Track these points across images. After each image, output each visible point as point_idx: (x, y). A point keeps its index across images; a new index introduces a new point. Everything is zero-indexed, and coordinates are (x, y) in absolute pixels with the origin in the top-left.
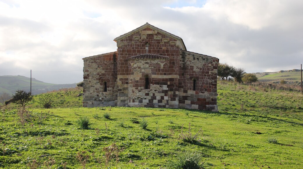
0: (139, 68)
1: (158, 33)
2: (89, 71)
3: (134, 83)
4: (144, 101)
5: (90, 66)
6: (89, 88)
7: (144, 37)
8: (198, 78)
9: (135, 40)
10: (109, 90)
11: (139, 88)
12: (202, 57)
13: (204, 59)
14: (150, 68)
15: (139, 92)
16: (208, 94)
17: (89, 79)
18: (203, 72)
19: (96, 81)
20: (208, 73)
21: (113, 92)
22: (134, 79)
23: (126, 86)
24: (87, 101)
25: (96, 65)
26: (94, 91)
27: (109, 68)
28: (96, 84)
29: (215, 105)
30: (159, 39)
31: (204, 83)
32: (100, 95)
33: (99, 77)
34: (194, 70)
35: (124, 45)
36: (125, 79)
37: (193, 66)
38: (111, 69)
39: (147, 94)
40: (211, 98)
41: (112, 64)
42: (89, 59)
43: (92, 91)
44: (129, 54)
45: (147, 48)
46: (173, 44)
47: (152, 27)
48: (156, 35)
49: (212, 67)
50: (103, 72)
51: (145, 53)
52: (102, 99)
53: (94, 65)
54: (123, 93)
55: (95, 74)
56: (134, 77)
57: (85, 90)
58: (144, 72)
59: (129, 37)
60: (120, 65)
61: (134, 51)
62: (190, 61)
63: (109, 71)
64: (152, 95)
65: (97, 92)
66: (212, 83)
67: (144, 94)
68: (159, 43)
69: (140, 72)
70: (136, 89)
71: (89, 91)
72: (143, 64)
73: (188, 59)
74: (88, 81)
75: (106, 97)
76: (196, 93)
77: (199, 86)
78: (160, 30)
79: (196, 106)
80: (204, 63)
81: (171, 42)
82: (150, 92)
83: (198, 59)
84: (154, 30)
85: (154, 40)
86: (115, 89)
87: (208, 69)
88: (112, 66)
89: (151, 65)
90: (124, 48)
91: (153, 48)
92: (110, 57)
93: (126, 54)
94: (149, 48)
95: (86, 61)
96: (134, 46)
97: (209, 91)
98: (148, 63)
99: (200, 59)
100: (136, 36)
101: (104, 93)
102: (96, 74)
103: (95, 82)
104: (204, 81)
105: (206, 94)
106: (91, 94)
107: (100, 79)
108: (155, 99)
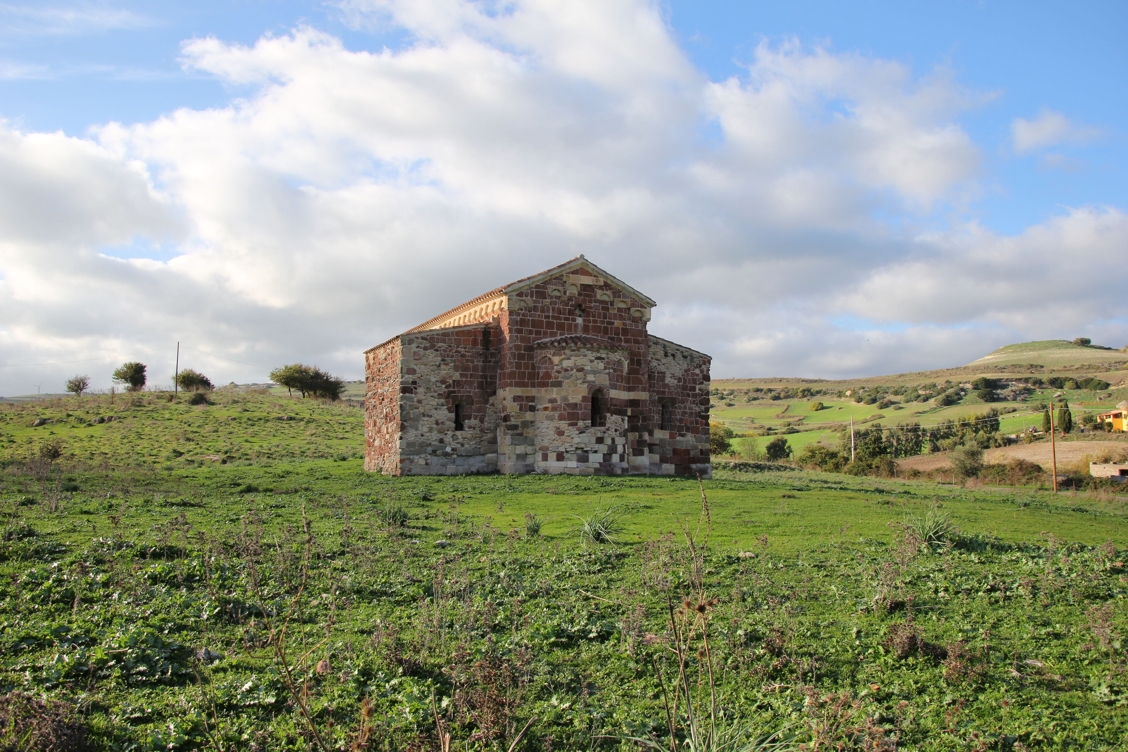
0: (580, 370)
1: (607, 286)
2: (418, 371)
3: (565, 409)
4: (592, 457)
5: (420, 359)
6: (416, 419)
7: (573, 291)
8: (673, 401)
9: (552, 297)
10: (470, 427)
11: (581, 423)
12: (682, 352)
13: (685, 357)
14: (607, 371)
15: (580, 433)
16: (694, 439)
17: (416, 393)
18: (684, 388)
19: (436, 400)
20: (694, 389)
21: (482, 430)
22: (565, 399)
23: (529, 416)
24: (411, 457)
25: (436, 356)
26: (431, 430)
27: (471, 365)
28: (436, 409)
29: (707, 465)
30: (606, 298)
31: (686, 413)
32: (448, 439)
33: (446, 390)
34: (667, 382)
35: (525, 308)
36: (527, 397)
37: (664, 373)
38: (475, 368)
39: (600, 440)
40: (700, 447)
41: (481, 355)
42: (417, 338)
43: (425, 429)
44: (538, 333)
45: (580, 321)
46: (637, 315)
47: (592, 267)
48: (601, 288)
49: (701, 375)
50: (457, 376)
51: (576, 331)
52: (453, 449)
53: (432, 356)
54: (521, 434)
55: (434, 380)
56: (564, 393)
57: (405, 423)
58: (594, 382)
59: (537, 286)
60: (514, 359)
61: (550, 325)
62: (657, 359)
63: (471, 375)
64: (609, 441)
65: (440, 432)
66: (700, 412)
67: (594, 440)
68: (607, 309)
69: (583, 382)
70: (570, 425)
71: (417, 429)
72: (592, 361)
73: (654, 354)
74: (415, 400)
75: (462, 445)
76: (670, 438)
77: (676, 420)
78: (612, 279)
79: (670, 468)
80: (685, 367)
81: (633, 309)
82: (606, 435)
83: (673, 355)
84: (597, 274)
85: (596, 301)
86: (486, 425)
87: (694, 381)
88: (479, 361)
89: (608, 363)
90: (523, 315)
91: (595, 322)
92: (475, 335)
93: (531, 332)
94: (584, 321)
95: (410, 344)
96: (548, 311)
97: (695, 431)
98: (603, 359)
99: (679, 355)
100: (555, 287)
101: (458, 433)
102: (437, 381)
103: (434, 402)
104: (685, 408)
105: (689, 439)
106: (422, 435)
107: (448, 395)
108: (616, 453)
